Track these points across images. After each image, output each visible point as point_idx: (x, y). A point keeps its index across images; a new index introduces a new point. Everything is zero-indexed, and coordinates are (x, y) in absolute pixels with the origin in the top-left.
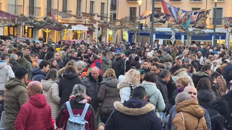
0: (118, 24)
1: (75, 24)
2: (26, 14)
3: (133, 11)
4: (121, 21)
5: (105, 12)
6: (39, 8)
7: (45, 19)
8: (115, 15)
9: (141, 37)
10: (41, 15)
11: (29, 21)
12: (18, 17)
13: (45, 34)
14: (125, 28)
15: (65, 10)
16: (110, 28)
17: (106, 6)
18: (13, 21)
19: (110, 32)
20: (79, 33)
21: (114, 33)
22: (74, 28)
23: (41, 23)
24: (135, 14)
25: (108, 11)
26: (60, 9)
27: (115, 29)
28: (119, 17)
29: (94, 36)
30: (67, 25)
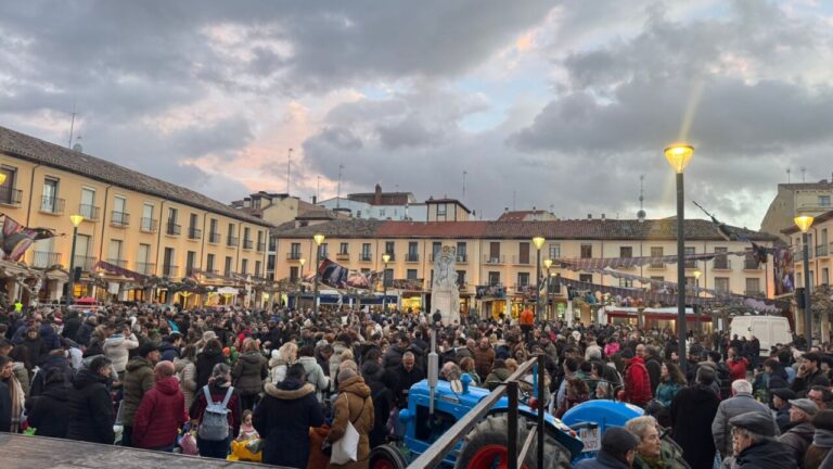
0: (275, 286)
1: (222, 287)
2: (159, 274)
3: (294, 271)
4: (280, 283)
5: (261, 272)
6: (177, 267)
7: (183, 280)
8: (272, 275)
9: (302, 302)
10: (179, 275)
11: (163, 282)
12: (148, 277)
13: (182, 298)
14: (284, 290)
15: (210, 269)
16: (266, 291)
17: (261, 265)
18: (142, 283)
19: (266, 296)
20: (227, 297)
21: (270, 297)
22: (221, 291)
23: (179, 285)
24: (296, 274)
25: (264, 272)
26: (204, 268)
27: (272, 292)
28: (277, 278)
29: (246, 301)
30: (212, 288)
